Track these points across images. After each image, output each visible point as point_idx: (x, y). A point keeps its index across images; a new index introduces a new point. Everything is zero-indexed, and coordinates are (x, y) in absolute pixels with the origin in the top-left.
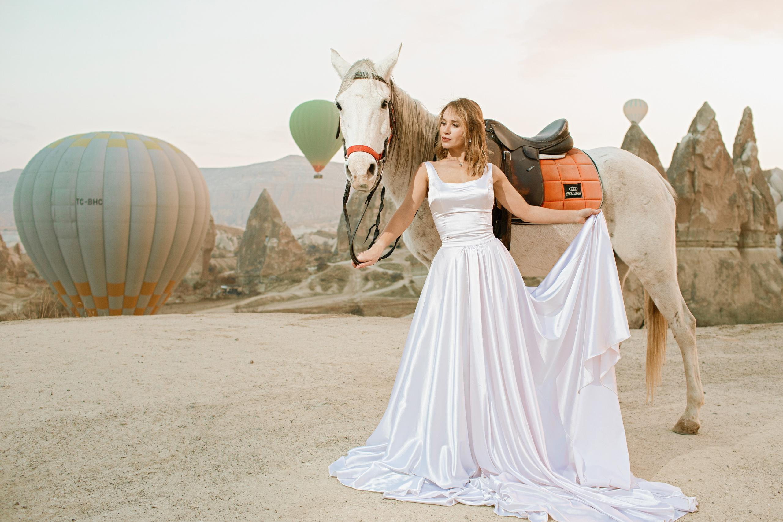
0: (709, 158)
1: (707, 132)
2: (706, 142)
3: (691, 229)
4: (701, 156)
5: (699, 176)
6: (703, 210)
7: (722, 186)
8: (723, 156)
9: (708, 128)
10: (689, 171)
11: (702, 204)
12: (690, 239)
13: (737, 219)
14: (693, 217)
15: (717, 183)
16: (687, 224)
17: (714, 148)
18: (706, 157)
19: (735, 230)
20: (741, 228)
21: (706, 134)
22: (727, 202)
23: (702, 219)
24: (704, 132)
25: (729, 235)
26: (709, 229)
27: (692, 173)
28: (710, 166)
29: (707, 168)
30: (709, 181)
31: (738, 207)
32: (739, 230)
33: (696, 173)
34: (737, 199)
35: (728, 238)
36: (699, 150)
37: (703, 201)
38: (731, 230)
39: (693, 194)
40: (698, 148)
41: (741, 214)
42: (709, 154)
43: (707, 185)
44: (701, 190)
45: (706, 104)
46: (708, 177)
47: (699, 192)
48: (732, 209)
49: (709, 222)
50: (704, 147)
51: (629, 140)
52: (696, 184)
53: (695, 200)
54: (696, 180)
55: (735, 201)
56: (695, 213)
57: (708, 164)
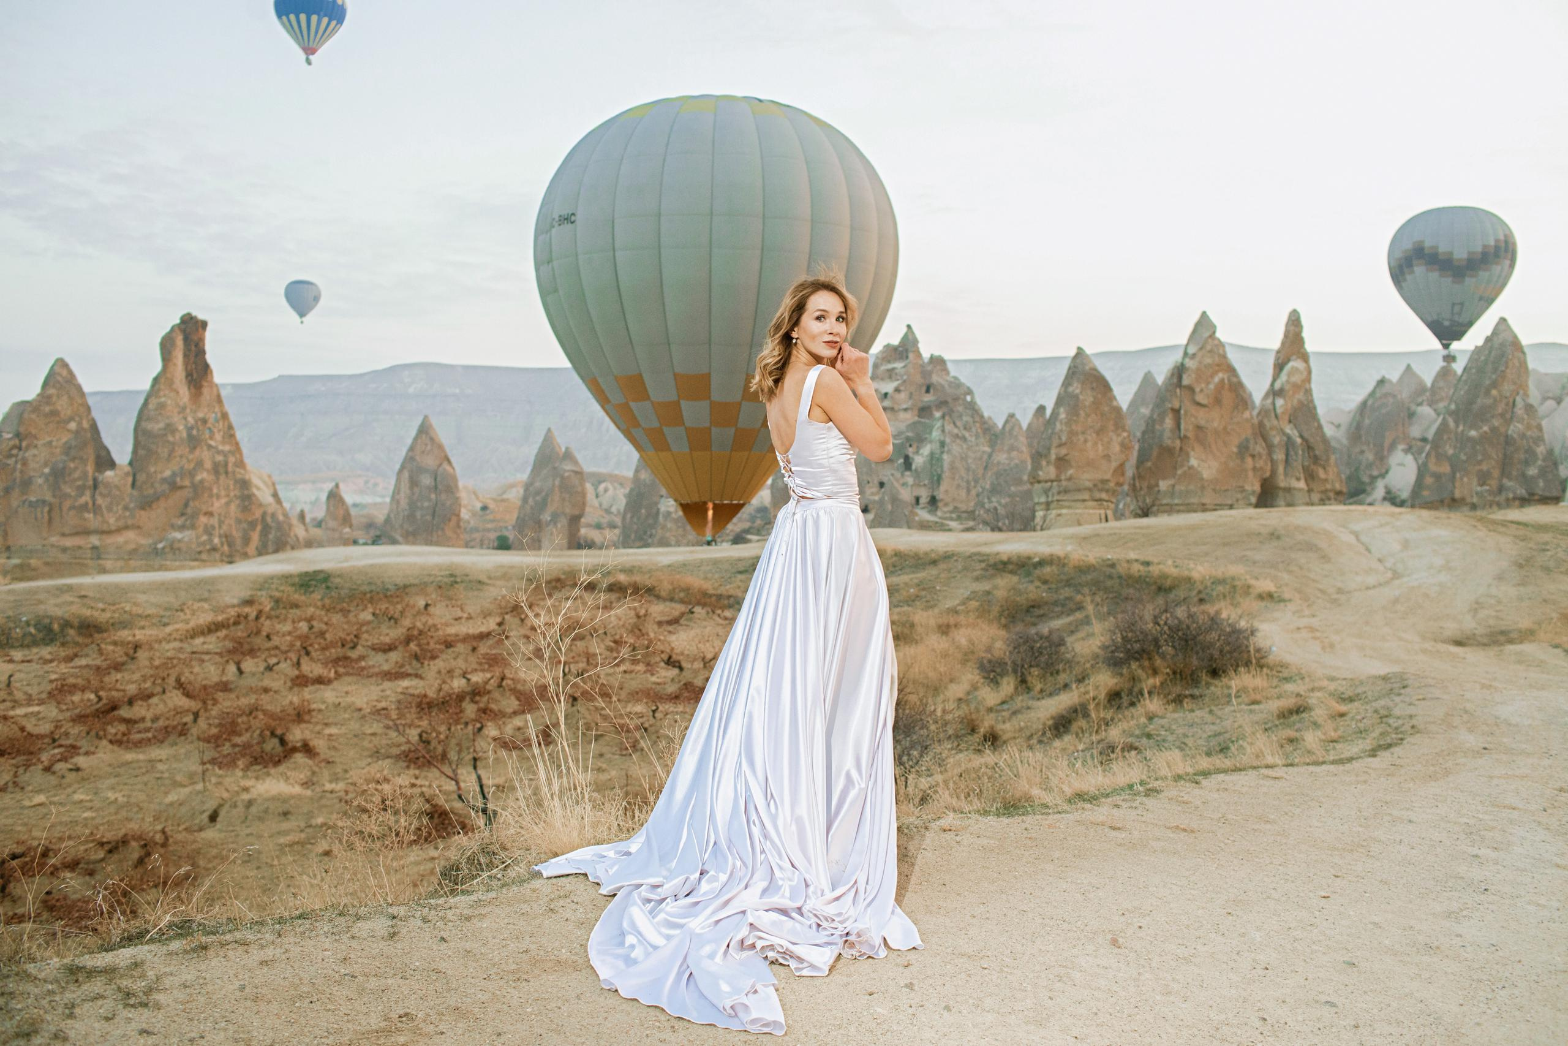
0: (1202, 391)
1: (1200, 354)
2: (1198, 369)
3: (1177, 488)
4: (1190, 389)
5: (1186, 412)
6: (1193, 462)
7: (1225, 428)
8: (1227, 386)
9: (1201, 349)
10: (1173, 410)
11: (1192, 453)
12: (1176, 501)
13: (1250, 474)
14: (1179, 472)
15: (1216, 424)
16: (1171, 482)
17: (1212, 376)
18: (1197, 390)
19: (1248, 487)
20: (1262, 486)
21: (1197, 359)
22: (1235, 450)
23: (1192, 475)
24: (1194, 355)
25: (1239, 496)
26: (1203, 488)
27: (1176, 412)
28: (1204, 401)
29: (1199, 404)
30: (1203, 423)
31: (1253, 456)
32: (1257, 488)
33: (1182, 412)
34: (1251, 446)
35: (1237, 500)
36: (1186, 381)
37: (1193, 449)
38: (1242, 490)
39: (1178, 442)
40: (1185, 377)
41: (1258, 466)
42: (1203, 385)
43: (1199, 428)
44: (1190, 435)
45: (1204, 314)
46: (1202, 417)
47: (1186, 437)
48: (1242, 459)
49: (1202, 479)
50: (1194, 376)
52: (1182, 427)
53: (1181, 449)
54: (1182, 422)
55: (1247, 448)
56: (1182, 466)
57: (1200, 398)
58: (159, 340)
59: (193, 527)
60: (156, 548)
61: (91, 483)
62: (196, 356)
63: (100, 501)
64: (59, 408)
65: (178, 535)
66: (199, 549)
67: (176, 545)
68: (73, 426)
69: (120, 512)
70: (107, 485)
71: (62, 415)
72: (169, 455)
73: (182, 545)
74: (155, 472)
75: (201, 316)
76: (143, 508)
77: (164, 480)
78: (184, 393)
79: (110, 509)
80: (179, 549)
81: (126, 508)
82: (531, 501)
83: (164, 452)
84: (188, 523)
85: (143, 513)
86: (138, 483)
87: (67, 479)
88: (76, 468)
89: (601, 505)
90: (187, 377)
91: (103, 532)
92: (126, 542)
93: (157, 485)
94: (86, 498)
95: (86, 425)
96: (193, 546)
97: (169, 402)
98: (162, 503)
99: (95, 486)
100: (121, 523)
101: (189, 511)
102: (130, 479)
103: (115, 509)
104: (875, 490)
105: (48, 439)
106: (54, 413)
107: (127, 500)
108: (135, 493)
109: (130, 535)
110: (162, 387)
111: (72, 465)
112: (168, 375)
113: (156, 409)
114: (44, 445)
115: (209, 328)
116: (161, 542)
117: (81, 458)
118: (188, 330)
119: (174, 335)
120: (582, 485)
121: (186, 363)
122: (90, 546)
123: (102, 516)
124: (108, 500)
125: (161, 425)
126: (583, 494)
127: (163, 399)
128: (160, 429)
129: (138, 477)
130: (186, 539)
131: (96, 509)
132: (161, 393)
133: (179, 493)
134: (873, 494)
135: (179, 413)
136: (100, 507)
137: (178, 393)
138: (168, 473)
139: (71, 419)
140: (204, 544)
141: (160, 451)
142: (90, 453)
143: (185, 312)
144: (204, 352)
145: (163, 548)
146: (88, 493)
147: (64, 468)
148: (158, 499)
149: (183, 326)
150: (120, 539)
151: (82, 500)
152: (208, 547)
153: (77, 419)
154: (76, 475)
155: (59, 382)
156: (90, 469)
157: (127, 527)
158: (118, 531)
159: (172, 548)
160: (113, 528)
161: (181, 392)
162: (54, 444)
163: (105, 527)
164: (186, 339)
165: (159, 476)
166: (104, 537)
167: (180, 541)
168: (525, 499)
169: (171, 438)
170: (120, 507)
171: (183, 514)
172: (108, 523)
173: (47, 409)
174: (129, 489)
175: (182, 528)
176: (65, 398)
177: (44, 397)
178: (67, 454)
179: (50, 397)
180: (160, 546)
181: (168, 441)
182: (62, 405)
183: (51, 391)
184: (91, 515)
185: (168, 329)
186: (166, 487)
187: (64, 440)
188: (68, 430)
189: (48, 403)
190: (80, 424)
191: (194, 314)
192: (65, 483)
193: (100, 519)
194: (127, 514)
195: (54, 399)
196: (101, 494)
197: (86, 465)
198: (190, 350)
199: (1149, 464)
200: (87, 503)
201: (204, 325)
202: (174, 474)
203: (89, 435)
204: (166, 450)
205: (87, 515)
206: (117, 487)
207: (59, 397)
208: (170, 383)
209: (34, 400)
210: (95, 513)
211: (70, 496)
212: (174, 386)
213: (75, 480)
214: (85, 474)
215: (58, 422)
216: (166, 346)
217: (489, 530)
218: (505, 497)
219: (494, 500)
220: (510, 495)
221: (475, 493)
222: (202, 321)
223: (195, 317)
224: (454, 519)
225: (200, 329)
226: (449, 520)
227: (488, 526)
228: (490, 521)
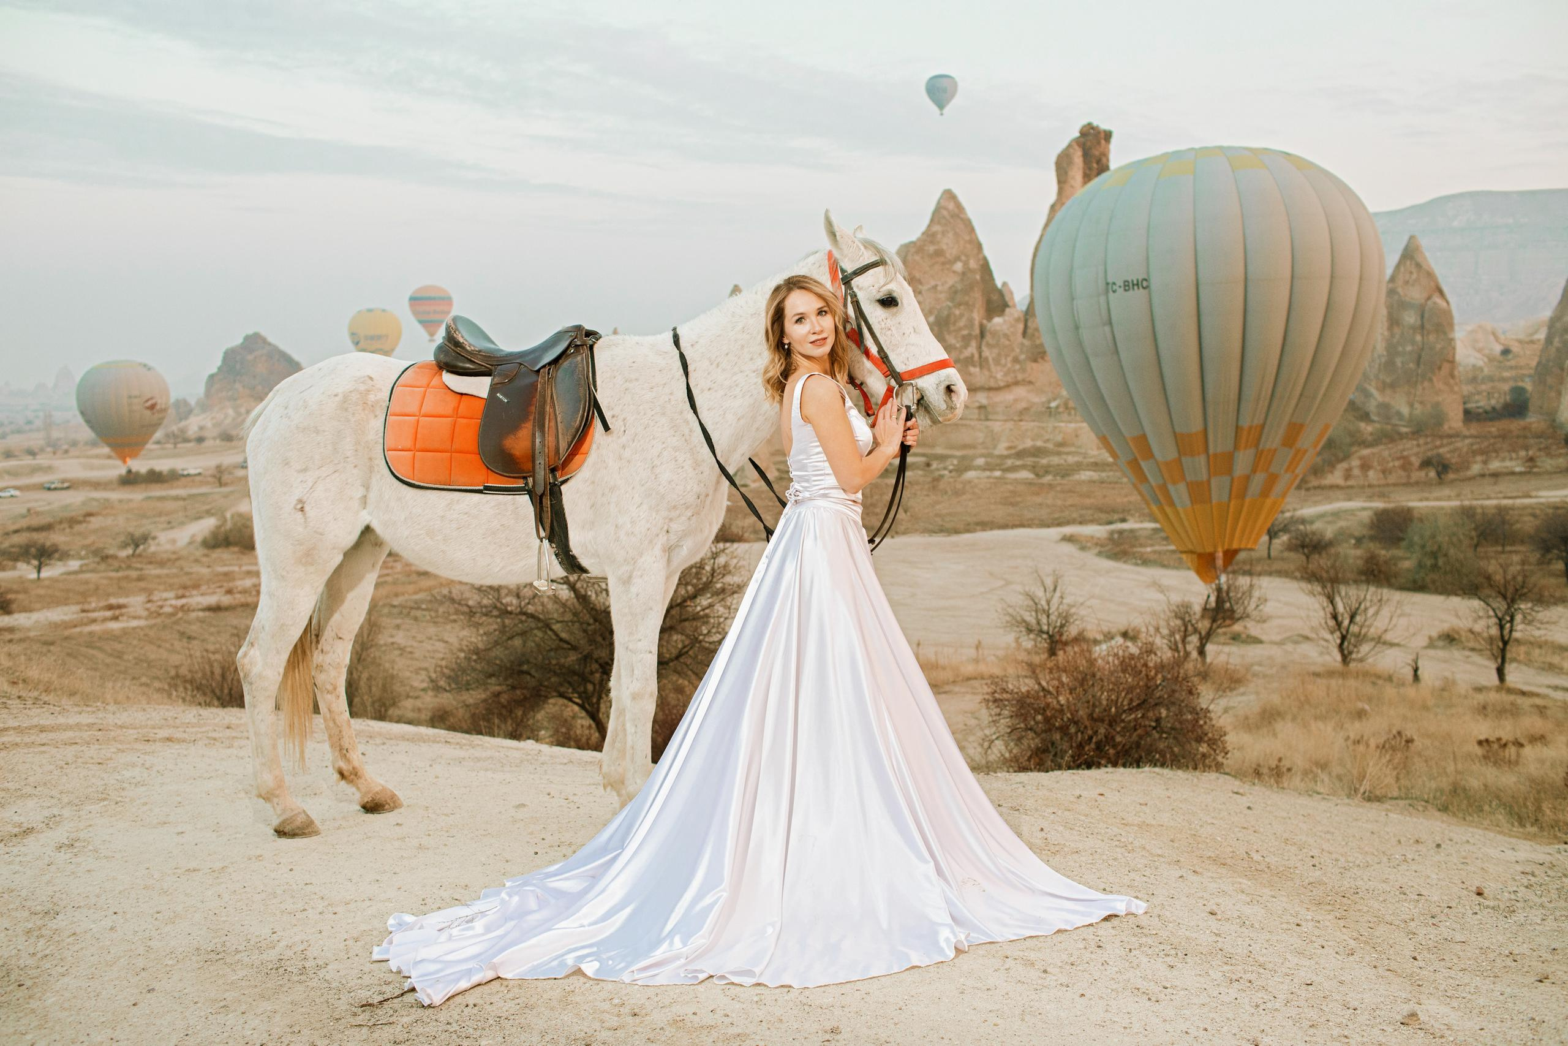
58: (1054, 159)
60: (1049, 408)
61: (977, 331)
63: (986, 352)
64: (945, 247)
68: (959, 266)
69: (1009, 365)
70: (994, 334)
71: (948, 255)
75: (1104, 126)
76: (1035, 361)
79: (997, 362)
81: (1016, 360)
82: (1557, 342)
85: (1034, 365)
86: (1029, 331)
87: (952, 328)
88: (962, 315)
91: (990, 389)
92: (1016, 400)
94: (972, 349)
95: (973, 264)
99: (982, 334)
100: (1010, 379)
102: (1021, 326)
103: (1003, 361)
105: (933, 283)
106: (939, 253)
107: (1018, 350)
108: (1026, 342)
109: (1020, 392)
111: (957, 312)
112: (1065, 199)
114: (929, 290)
115: (1113, 140)
116: (1055, 399)
117: (967, 304)
118: (1089, 144)
119: (1071, 150)
122: (977, 404)
123: (989, 370)
124: (996, 351)
129: (1029, 324)
131: (983, 363)
136: (986, 359)
139: (957, 259)
142: (977, 297)
143: (1085, 122)
145: (1057, 407)
146: (974, 344)
147: (948, 316)
149: (1082, 140)
150: (1008, 397)
151: (967, 353)
153: (963, 258)
154: (962, 323)
155: (944, 217)
156: (977, 316)
157: (1016, 383)
158: (1008, 386)
159: (1067, 408)
160: (1002, 384)
162: (939, 288)
163: (992, 384)
164: (1086, 155)
166: (991, 394)
168: (1549, 340)
170: (1009, 359)
172: (995, 378)
173: (931, 249)
174: (1020, 338)
176: (951, 235)
177: (929, 236)
178: (952, 299)
179: (934, 235)
180: (1053, 404)
182: (948, 244)
183: (937, 228)
184: (978, 369)
185: (1065, 145)
187: (950, 282)
188: (954, 272)
189: (932, 242)
190: (966, 264)
191: (1095, 124)
192: (949, 333)
193: (987, 373)
194: (1017, 367)
195: (939, 236)
196: (988, 345)
197: (972, 311)
198: (1090, 169)
200: (973, 356)
201: (1108, 135)
203: (978, 277)
205: (972, 369)
206: (1006, 336)
207: (943, 233)
209: (919, 239)
210: (981, 367)
211: (956, 348)
213: (961, 329)
214: (971, 321)
215: (943, 264)
216: (1062, 165)
217: (1504, 380)
218: (1536, 337)
219: (1520, 342)
220: (1542, 335)
221: (1494, 334)
222: (1105, 131)
223: (1097, 127)
224: (1446, 367)
225: (1103, 142)
226: (1440, 368)
227: (1506, 374)
228: (1511, 368)
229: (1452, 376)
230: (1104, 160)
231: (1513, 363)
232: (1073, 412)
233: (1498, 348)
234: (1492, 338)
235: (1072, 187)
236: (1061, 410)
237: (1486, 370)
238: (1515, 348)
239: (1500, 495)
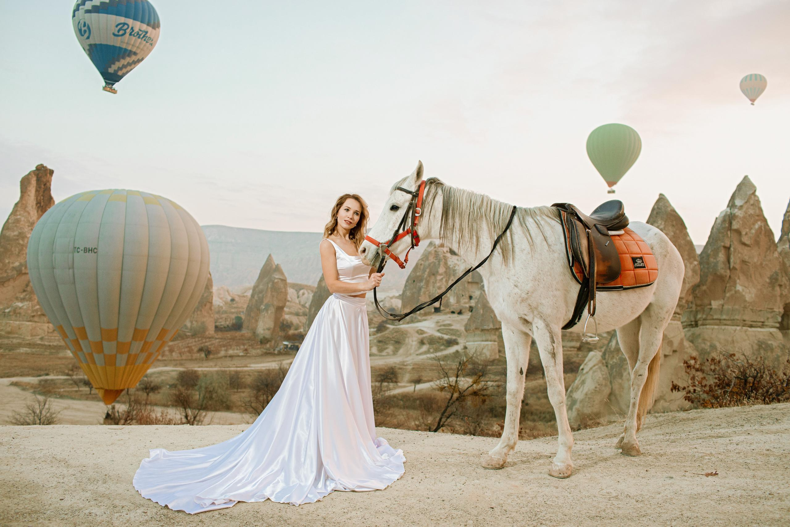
0: (746, 234)
1: (745, 206)
2: (744, 217)
3: (726, 307)
4: (738, 232)
5: (735, 251)
6: (739, 288)
7: (761, 264)
8: (763, 232)
9: (746, 202)
10: (725, 247)
11: (738, 281)
12: (724, 317)
13: (778, 298)
14: (728, 295)
15: (755, 260)
16: (721, 302)
17: (754, 224)
18: (744, 233)
19: (776, 310)
20: (784, 308)
21: (744, 209)
22: (768, 280)
23: (738, 297)
24: (741, 206)
25: (769, 315)
26: (745, 307)
27: (727, 249)
28: (748, 242)
29: (744, 244)
30: (746, 258)
31: (780, 286)
32: (782, 311)
33: (732, 249)
34: (780, 278)
35: (768, 318)
36: (735, 226)
37: (739, 278)
38: (772, 311)
39: (728, 271)
40: (734, 223)
41: (784, 293)
42: (748, 230)
43: (744, 262)
44: (737, 266)
45: (746, 178)
46: (745, 253)
47: (734, 268)
48: (773, 288)
49: (745, 301)
50: (741, 222)
51: (655, 212)
52: (732, 261)
53: (730, 277)
54: (732, 256)
55: (777, 280)
56: (731, 290)
57: (745, 239)
58: (20, 180)
59: (30, 300)
62: (44, 192)
65: (20, 304)
66: (33, 314)
67: (18, 311)
72: (19, 253)
73: (22, 311)
74: (9, 263)
75: (50, 167)
77: (14, 268)
78: (34, 213)
80: (20, 313)
82: (256, 297)
83: (16, 250)
84: (28, 296)
89: (300, 302)
90: (37, 204)
93: (9, 271)
96: (30, 312)
97: (23, 219)
98: (11, 283)
101: (29, 289)
104: (467, 300)
110: (19, 209)
112: (24, 202)
113: (14, 223)
115: (54, 175)
116: (8, 308)
118: (40, 175)
119: (30, 177)
120: (285, 288)
121: (37, 196)
125: (16, 233)
126: (286, 294)
127: (19, 217)
128: (15, 236)
130: (25, 307)
132: (18, 213)
133: (23, 277)
134: (465, 303)
135: (29, 226)
137: (29, 213)
138: (17, 264)
140: (37, 311)
141: (13, 249)
143: (39, 163)
144: (49, 189)
145: (9, 312)
148: (9, 280)
149: (37, 172)
152: (39, 313)
161: (32, 213)
164: (38, 180)
165: (11, 265)
167: (20, 308)
168: (253, 296)
169: (21, 242)
171: (24, 291)
175: (23, 300)
180: (7, 311)
181: (19, 244)
185: (27, 173)
186: (15, 272)
191: (45, 165)
198: (40, 188)
199: (704, 288)
201: (51, 172)
202: (21, 265)
204: (17, 249)
208: (25, 208)
212: (27, 209)
216: (25, 183)
217: (233, 313)
218: (245, 294)
219: (239, 296)
220: (249, 294)
221: (228, 291)
222: (50, 170)
223: (46, 167)
224: (208, 305)
225: (48, 175)
226: (205, 305)
227: (233, 310)
228: (235, 308)
229: (211, 309)
230: (48, 184)
231: (235, 305)
232: (18, 315)
233: (229, 298)
234: (227, 293)
235: (29, 195)
236: (11, 314)
237: (224, 308)
238: (237, 299)
239: (234, 366)
